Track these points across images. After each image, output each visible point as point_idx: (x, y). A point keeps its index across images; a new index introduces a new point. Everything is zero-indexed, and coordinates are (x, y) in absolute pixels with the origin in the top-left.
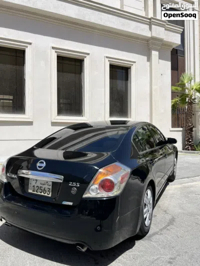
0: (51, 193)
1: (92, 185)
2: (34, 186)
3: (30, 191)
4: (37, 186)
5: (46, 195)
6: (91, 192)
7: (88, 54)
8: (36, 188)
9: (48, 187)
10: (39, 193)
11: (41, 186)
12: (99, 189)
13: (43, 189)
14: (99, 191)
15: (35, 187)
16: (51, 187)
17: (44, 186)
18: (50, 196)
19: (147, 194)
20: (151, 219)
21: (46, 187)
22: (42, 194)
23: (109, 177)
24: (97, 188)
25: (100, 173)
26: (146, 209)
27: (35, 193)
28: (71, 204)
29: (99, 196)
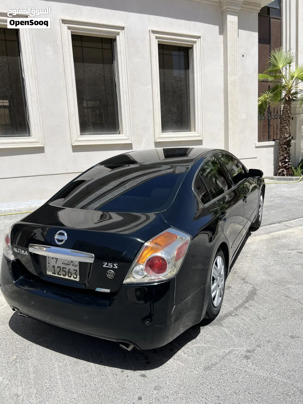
0: (78, 276)
1: (135, 266)
2: (54, 267)
3: (49, 273)
4: (58, 267)
5: (72, 278)
6: (135, 275)
7: (123, 28)
8: (57, 270)
9: (74, 268)
10: (62, 276)
11: (64, 266)
12: (146, 270)
13: (67, 270)
14: (145, 274)
15: (56, 267)
16: (77, 268)
17: (68, 267)
18: (78, 280)
19: (216, 264)
20: (222, 296)
21: (72, 268)
22: (67, 277)
23: (159, 254)
24: (142, 270)
25: (147, 247)
26: (215, 284)
27: (56, 275)
28: (108, 291)
29: (146, 280)
